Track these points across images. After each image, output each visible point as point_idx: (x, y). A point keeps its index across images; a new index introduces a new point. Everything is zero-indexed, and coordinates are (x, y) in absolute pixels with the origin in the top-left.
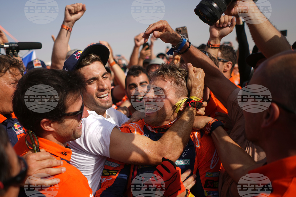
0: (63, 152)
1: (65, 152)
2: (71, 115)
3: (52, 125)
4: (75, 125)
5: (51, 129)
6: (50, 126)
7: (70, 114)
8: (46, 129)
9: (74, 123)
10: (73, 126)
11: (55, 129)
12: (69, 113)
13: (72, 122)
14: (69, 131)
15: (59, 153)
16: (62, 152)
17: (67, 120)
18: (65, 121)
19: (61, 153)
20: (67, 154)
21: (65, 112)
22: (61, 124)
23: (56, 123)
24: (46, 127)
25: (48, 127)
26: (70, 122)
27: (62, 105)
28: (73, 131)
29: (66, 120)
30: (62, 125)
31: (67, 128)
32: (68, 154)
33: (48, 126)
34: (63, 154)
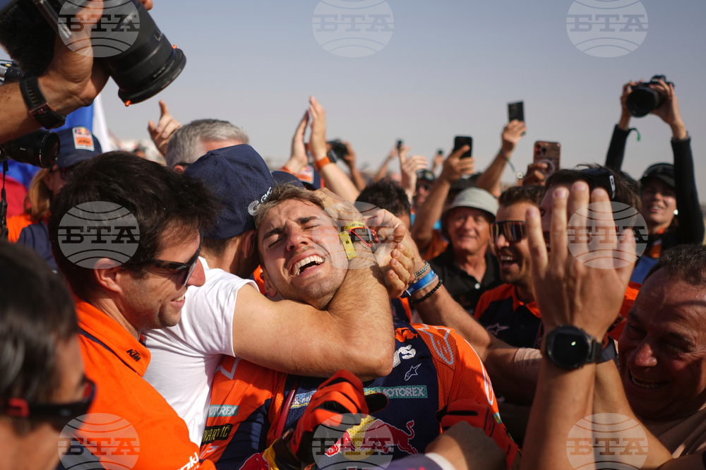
0: (131, 350)
1: (137, 353)
2: (164, 267)
3: (118, 276)
4: (168, 293)
5: (115, 287)
6: (115, 280)
7: (163, 265)
8: (104, 283)
9: (166, 287)
10: (163, 293)
11: (123, 289)
12: (162, 262)
13: (164, 283)
14: (154, 302)
15: (123, 349)
16: (129, 349)
17: (154, 277)
18: (148, 278)
19: (127, 352)
20: (140, 358)
21: (153, 256)
22: (139, 280)
23: (128, 277)
24: (104, 278)
25: (109, 279)
26: (158, 283)
27: (152, 238)
28: (160, 305)
29: (151, 275)
30: (140, 283)
31: (149, 294)
32: (142, 360)
33: (110, 277)
34: (130, 355)
